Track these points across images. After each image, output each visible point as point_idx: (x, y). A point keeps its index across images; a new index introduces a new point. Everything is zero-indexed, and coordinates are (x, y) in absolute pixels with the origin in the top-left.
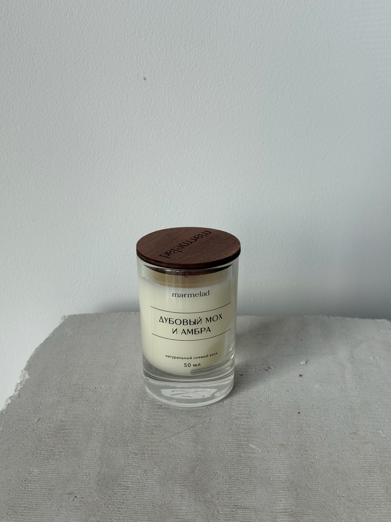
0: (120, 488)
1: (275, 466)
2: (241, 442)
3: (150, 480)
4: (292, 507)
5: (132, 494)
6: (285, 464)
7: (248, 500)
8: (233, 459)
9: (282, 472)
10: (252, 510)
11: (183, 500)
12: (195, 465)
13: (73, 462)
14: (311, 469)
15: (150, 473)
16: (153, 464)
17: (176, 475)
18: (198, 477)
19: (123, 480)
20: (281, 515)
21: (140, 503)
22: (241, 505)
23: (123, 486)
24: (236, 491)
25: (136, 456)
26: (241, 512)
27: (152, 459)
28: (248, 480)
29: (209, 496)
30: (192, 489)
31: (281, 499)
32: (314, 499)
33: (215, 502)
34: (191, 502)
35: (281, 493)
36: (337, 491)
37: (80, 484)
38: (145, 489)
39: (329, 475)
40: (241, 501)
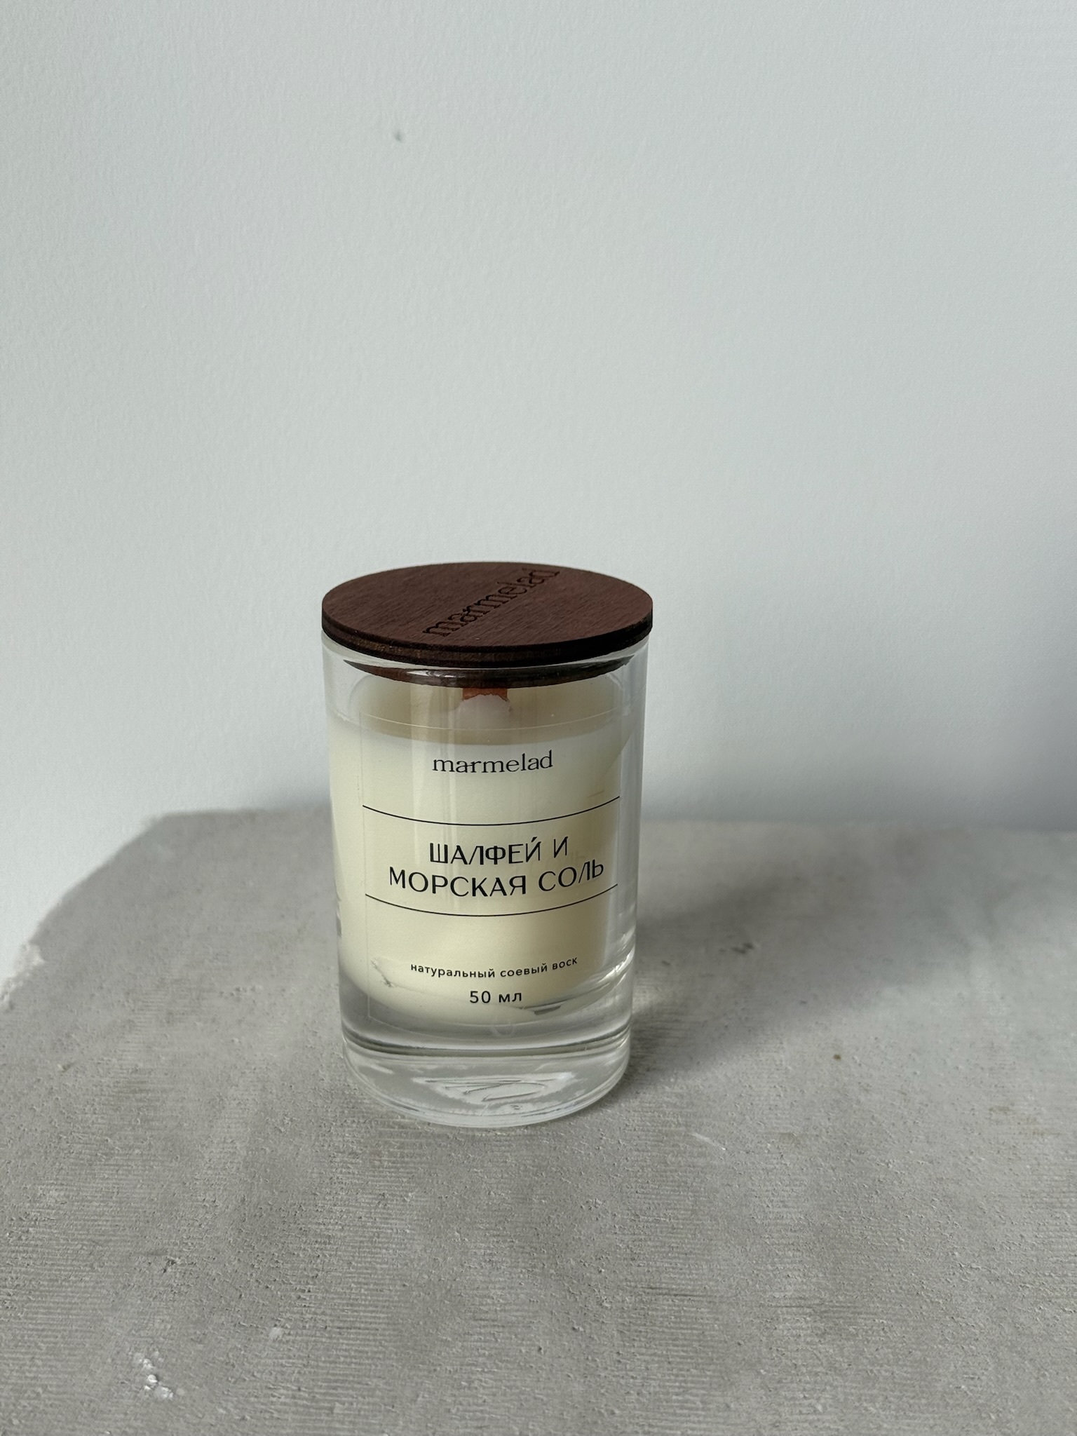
0: (304, 1239)
1: (770, 1188)
2: (667, 1129)
3: (395, 1221)
4: (823, 1293)
5: (340, 1256)
6: (798, 1183)
7: (692, 1274)
8: (643, 1170)
9: (790, 1204)
10: (701, 1299)
11: (495, 1272)
12: (530, 1185)
13: (167, 1173)
14: (875, 1196)
15: (395, 1202)
16: (405, 1180)
17: (474, 1209)
18: (538, 1214)
19: (315, 1220)
20: (788, 1313)
21: (365, 1278)
22: (669, 1286)
23: (316, 1235)
24: (653, 1249)
25: (354, 1158)
26: (669, 1305)
27: (403, 1167)
28: (688, 1222)
29: (573, 1263)
30: (522, 1245)
31: (790, 1274)
32: (887, 1275)
33: (590, 1279)
34: (519, 1277)
35: (790, 1258)
36: (956, 1253)
37: (185, 1228)
38: (379, 1243)
39: (931, 1213)
40: (667, 1275)
